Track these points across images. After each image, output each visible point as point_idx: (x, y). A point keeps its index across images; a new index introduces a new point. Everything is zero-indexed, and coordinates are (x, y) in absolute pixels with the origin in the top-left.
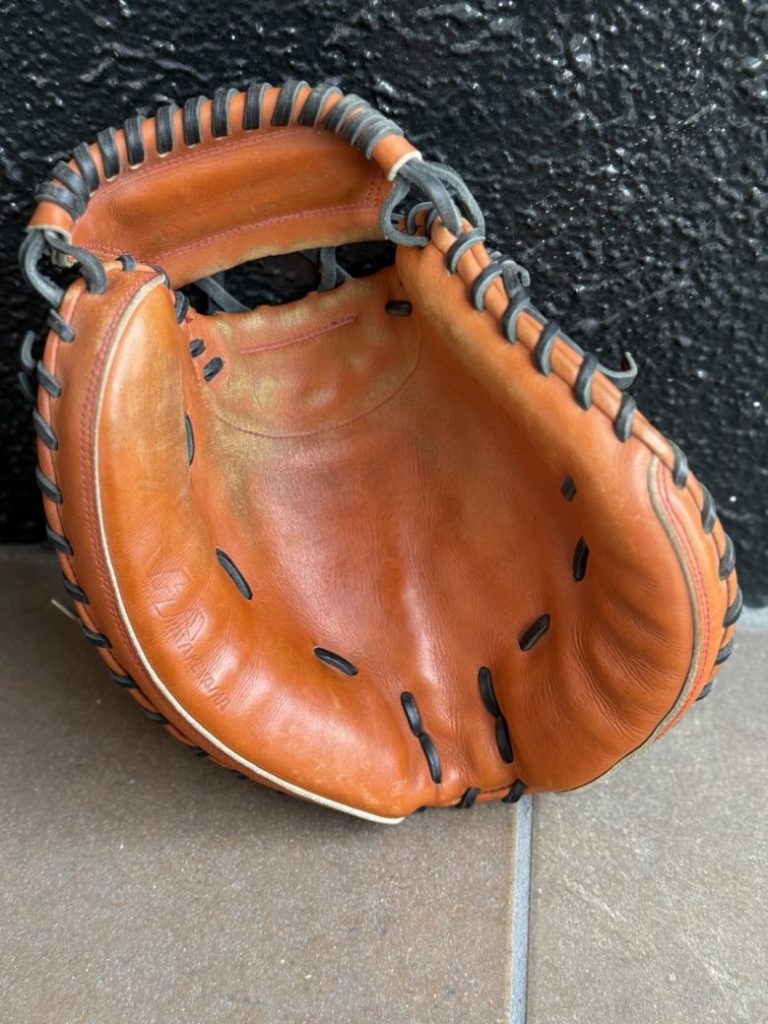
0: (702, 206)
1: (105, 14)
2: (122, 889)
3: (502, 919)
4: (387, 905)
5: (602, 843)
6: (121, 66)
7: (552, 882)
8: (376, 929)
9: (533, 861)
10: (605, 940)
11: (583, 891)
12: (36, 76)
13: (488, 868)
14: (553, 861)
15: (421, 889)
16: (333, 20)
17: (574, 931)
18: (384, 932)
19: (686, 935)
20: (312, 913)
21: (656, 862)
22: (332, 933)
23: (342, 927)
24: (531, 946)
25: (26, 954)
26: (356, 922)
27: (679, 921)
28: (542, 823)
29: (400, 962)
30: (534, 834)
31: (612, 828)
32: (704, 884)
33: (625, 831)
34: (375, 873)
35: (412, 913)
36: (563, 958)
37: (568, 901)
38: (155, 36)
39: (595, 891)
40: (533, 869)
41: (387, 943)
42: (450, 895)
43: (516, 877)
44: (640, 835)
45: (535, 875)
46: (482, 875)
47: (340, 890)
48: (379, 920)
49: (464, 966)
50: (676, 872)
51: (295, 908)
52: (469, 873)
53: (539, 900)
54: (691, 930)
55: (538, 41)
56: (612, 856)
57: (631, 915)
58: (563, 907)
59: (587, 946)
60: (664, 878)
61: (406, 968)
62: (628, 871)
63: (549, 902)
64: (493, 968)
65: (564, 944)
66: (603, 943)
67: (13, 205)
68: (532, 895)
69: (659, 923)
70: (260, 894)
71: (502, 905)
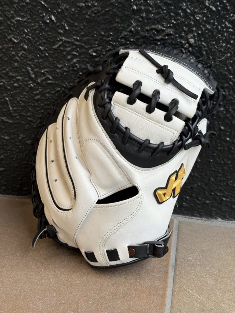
0: (226, 85)
1: (61, 29)
2: (41, 281)
3: (164, 296)
4: (126, 290)
5: (197, 279)
6: (65, 44)
7: (180, 288)
8: (122, 296)
9: (174, 282)
10: (197, 304)
11: (190, 291)
12: (42, 47)
13: (159, 283)
14: (180, 283)
15: (137, 286)
16: (122, 30)
17: (187, 301)
18: (124, 297)
19: (224, 305)
20: (101, 291)
21: (214, 285)
22: (107, 296)
23: (110, 295)
24: (172, 305)
25: (8, 295)
26: (115, 294)
27: (222, 301)
28: (177, 273)
29: (129, 305)
30: (175, 275)
31: (200, 276)
32: (231, 292)
33: (205, 277)
34: (122, 282)
35: (134, 293)
36: (183, 308)
37: (185, 293)
38: (74, 35)
39: (194, 291)
40: (174, 284)
41: (125, 300)
42: (147, 289)
43: (168, 286)
44: (209, 278)
45: (175, 286)
46: (157, 285)
47: (110, 285)
48: (123, 294)
49: (150, 308)
50: (221, 288)
51: (96, 289)
52: (153, 284)
54: (226, 304)
55: (179, 36)
56: (200, 283)
57: (206, 298)
58: (183, 295)
59: (191, 305)
60: (217, 290)
61: (131, 307)
62: (205, 287)
63: (179, 293)
64: (159, 309)
65: (183, 304)
66: (196, 305)
67: (31, 85)
68: (173, 291)
69: (215, 301)
70: (85, 285)
71: (163, 293)
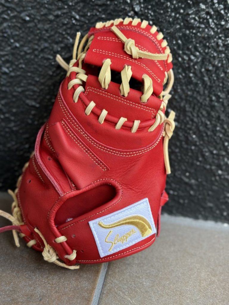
53: (104, 295)
